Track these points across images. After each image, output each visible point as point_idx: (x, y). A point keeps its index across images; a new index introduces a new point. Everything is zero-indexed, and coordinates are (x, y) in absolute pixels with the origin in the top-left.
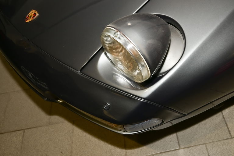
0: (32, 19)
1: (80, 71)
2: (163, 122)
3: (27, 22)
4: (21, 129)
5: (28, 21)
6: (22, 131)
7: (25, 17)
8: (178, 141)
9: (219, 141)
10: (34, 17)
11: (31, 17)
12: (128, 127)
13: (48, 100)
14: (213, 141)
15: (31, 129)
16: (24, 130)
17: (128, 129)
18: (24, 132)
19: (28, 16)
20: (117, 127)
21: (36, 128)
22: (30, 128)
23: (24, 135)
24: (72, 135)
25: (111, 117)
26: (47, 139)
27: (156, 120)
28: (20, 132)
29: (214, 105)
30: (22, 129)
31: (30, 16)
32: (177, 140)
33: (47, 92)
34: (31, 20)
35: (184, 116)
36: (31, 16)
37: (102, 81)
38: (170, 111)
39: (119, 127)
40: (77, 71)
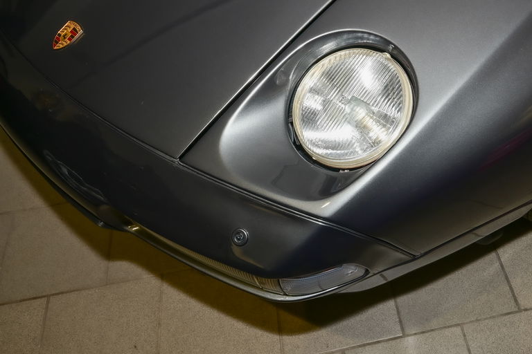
0: (69, 42)
1: (180, 158)
2: (367, 272)
3: (55, 48)
4: (40, 295)
5: (60, 46)
6: (43, 299)
7: (53, 37)
8: (399, 318)
9: (490, 318)
10: (72, 37)
11: (65, 38)
12: (289, 284)
13: (107, 225)
14: (479, 318)
15: (65, 295)
16: (48, 296)
17: (288, 288)
18: (48, 302)
19: (60, 35)
20: (264, 284)
21: (76, 292)
22: (62, 293)
23: (47, 308)
24: (159, 308)
25: (251, 261)
26: (102, 316)
27: (353, 267)
28: (38, 302)
29: (479, 236)
30: (44, 294)
31: (64, 36)
32: (396, 316)
33: (104, 208)
34: (65, 44)
35: (414, 258)
36: (66, 35)
37: (230, 181)
38: (383, 248)
39: (269, 284)
40: (172, 159)
